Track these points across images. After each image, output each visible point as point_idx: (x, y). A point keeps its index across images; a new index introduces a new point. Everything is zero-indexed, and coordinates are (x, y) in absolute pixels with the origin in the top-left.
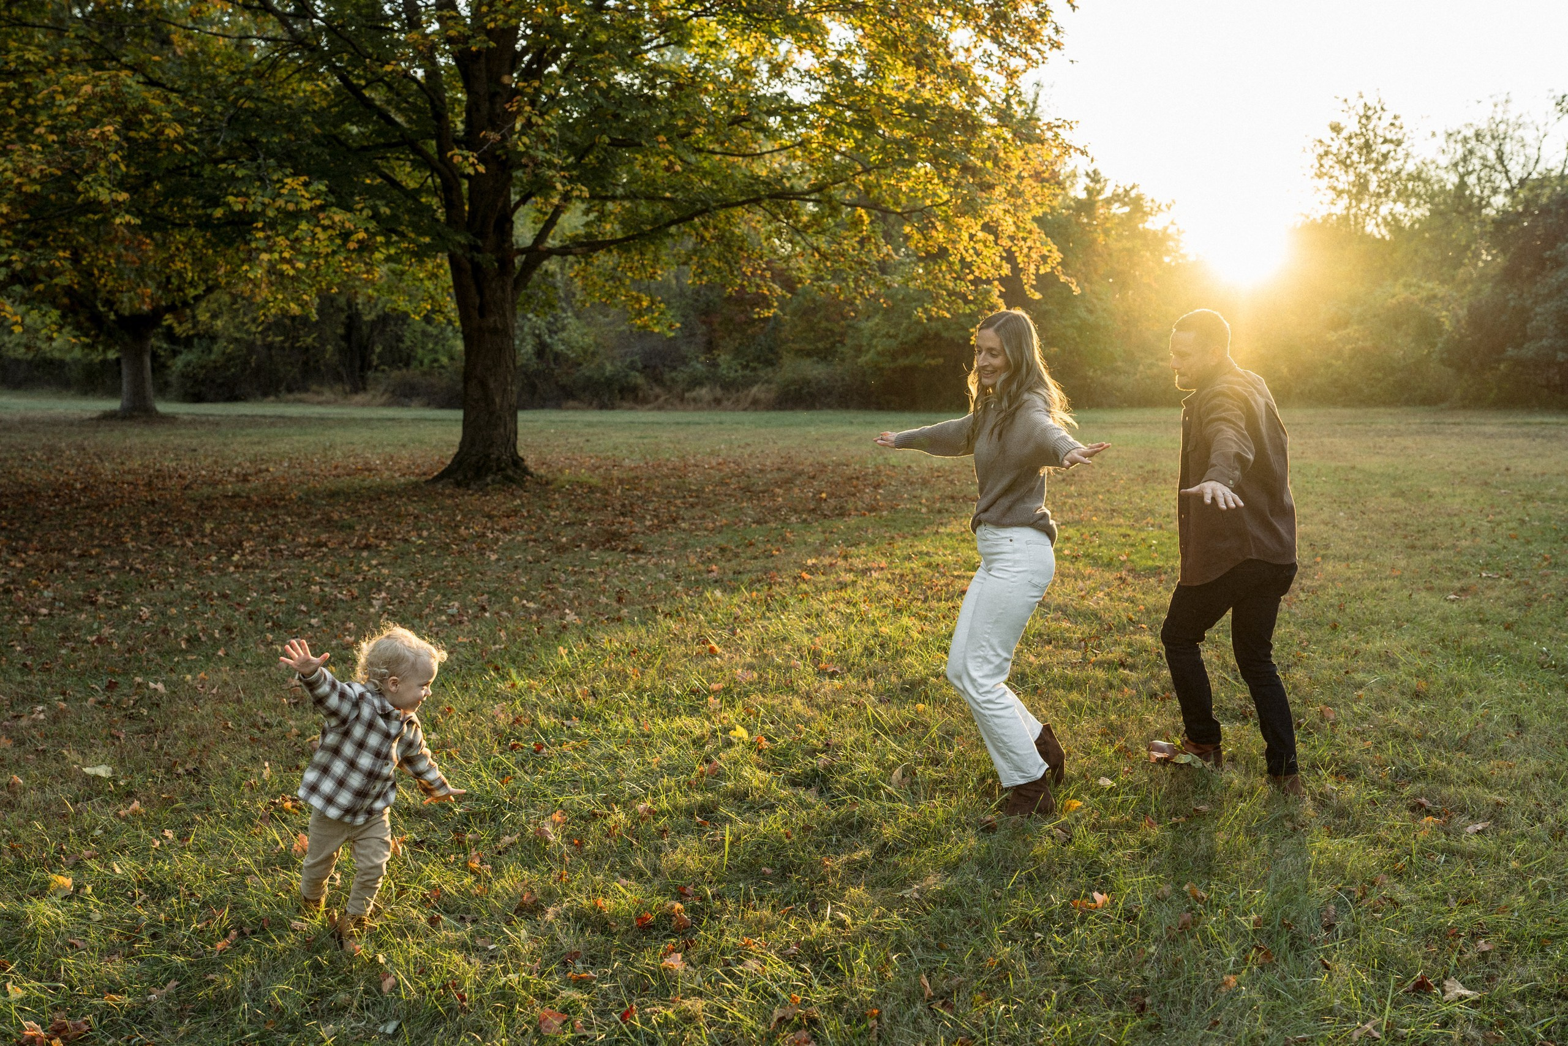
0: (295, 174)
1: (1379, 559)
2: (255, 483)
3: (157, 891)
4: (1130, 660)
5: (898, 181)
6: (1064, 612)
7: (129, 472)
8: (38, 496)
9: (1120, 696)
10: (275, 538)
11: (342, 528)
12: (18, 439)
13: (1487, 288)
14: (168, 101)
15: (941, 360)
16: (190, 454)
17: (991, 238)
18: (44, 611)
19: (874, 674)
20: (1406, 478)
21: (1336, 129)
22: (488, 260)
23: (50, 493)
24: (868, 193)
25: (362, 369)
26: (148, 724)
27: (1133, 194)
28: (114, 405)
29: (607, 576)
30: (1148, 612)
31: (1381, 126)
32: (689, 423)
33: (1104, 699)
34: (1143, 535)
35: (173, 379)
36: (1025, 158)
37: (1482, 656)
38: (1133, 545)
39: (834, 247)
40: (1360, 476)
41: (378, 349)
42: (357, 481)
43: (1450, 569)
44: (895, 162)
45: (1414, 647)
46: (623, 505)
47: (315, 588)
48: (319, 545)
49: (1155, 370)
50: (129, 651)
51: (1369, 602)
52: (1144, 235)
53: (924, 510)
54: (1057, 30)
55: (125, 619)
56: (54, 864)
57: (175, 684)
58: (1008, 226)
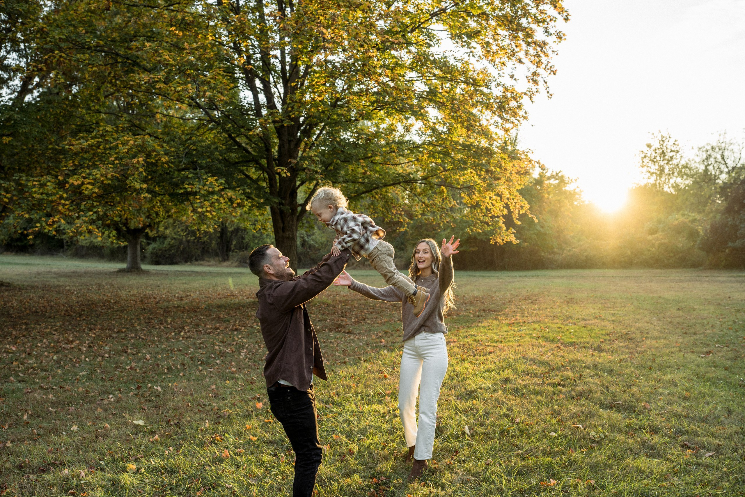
0: (213, 176)
1: (671, 339)
2: (185, 301)
3: (171, 472)
4: (562, 383)
5: (460, 176)
6: (534, 362)
7: (133, 295)
8: (96, 305)
9: (558, 398)
10: (198, 325)
11: (225, 321)
12: (84, 280)
13: (719, 216)
14: (163, 147)
15: (477, 248)
16: (157, 288)
17: (499, 198)
18: (107, 355)
19: (454, 387)
20: (684, 302)
21: (649, 146)
22: (287, 209)
23: (101, 304)
24: (446, 180)
25: (227, 251)
26: (156, 404)
27: (560, 175)
28: (124, 266)
29: (338, 344)
30: (570, 362)
31: (669, 145)
32: (367, 276)
33: (552, 399)
34: (567, 327)
35: (147, 255)
36: (514, 166)
37: (714, 382)
38: (563, 332)
39: (431, 202)
40: (663, 301)
41: (234, 243)
42: (228, 300)
43: (702, 343)
44: (458, 169)
45: (685, 378)
46: (342, 312)
47: (217, 347)
48: (216, 329)
49: (572, 253)
50: (144, 373)
51: (665, 358)
52: (565, 192)
53: (472, 316)
54: (526, 113)
55: (140, 360)
56: (128, 460)
57: (165, 387)
58: (506, 194)
